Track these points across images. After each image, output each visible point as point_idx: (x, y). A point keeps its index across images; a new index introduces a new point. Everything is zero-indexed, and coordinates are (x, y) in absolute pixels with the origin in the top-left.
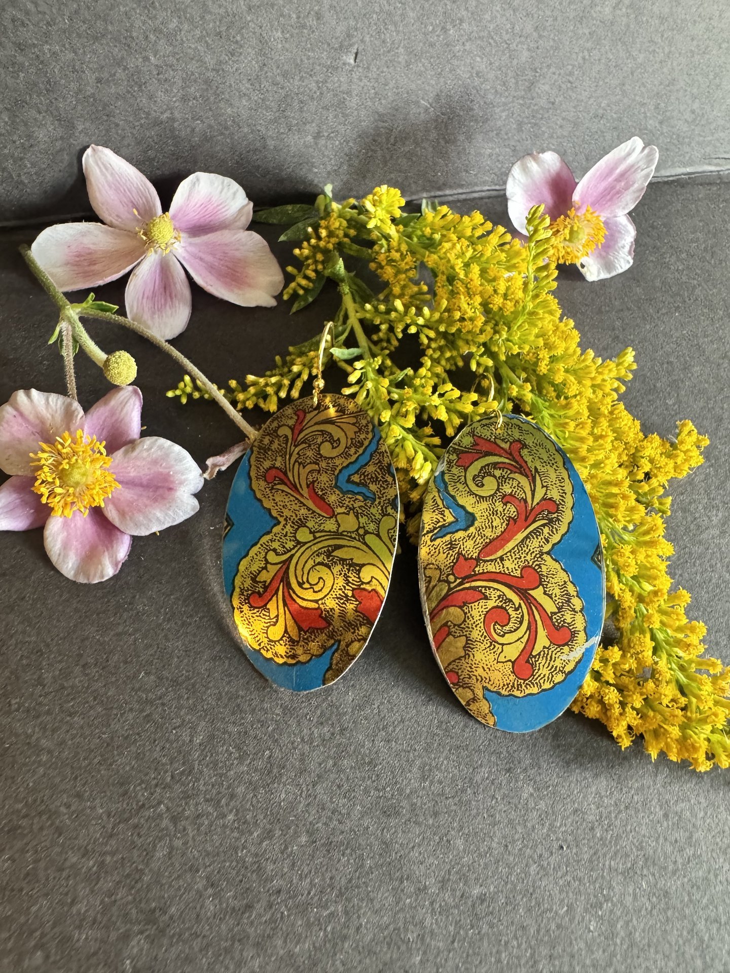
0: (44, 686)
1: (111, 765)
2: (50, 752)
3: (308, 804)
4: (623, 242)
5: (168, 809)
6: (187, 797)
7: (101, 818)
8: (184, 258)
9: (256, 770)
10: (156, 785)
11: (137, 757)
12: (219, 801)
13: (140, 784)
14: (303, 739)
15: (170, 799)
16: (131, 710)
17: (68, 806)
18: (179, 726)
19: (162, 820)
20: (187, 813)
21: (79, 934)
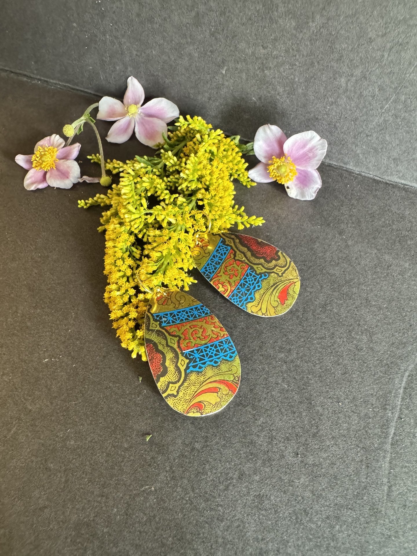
4: (314, 186)
8: (137, 122)
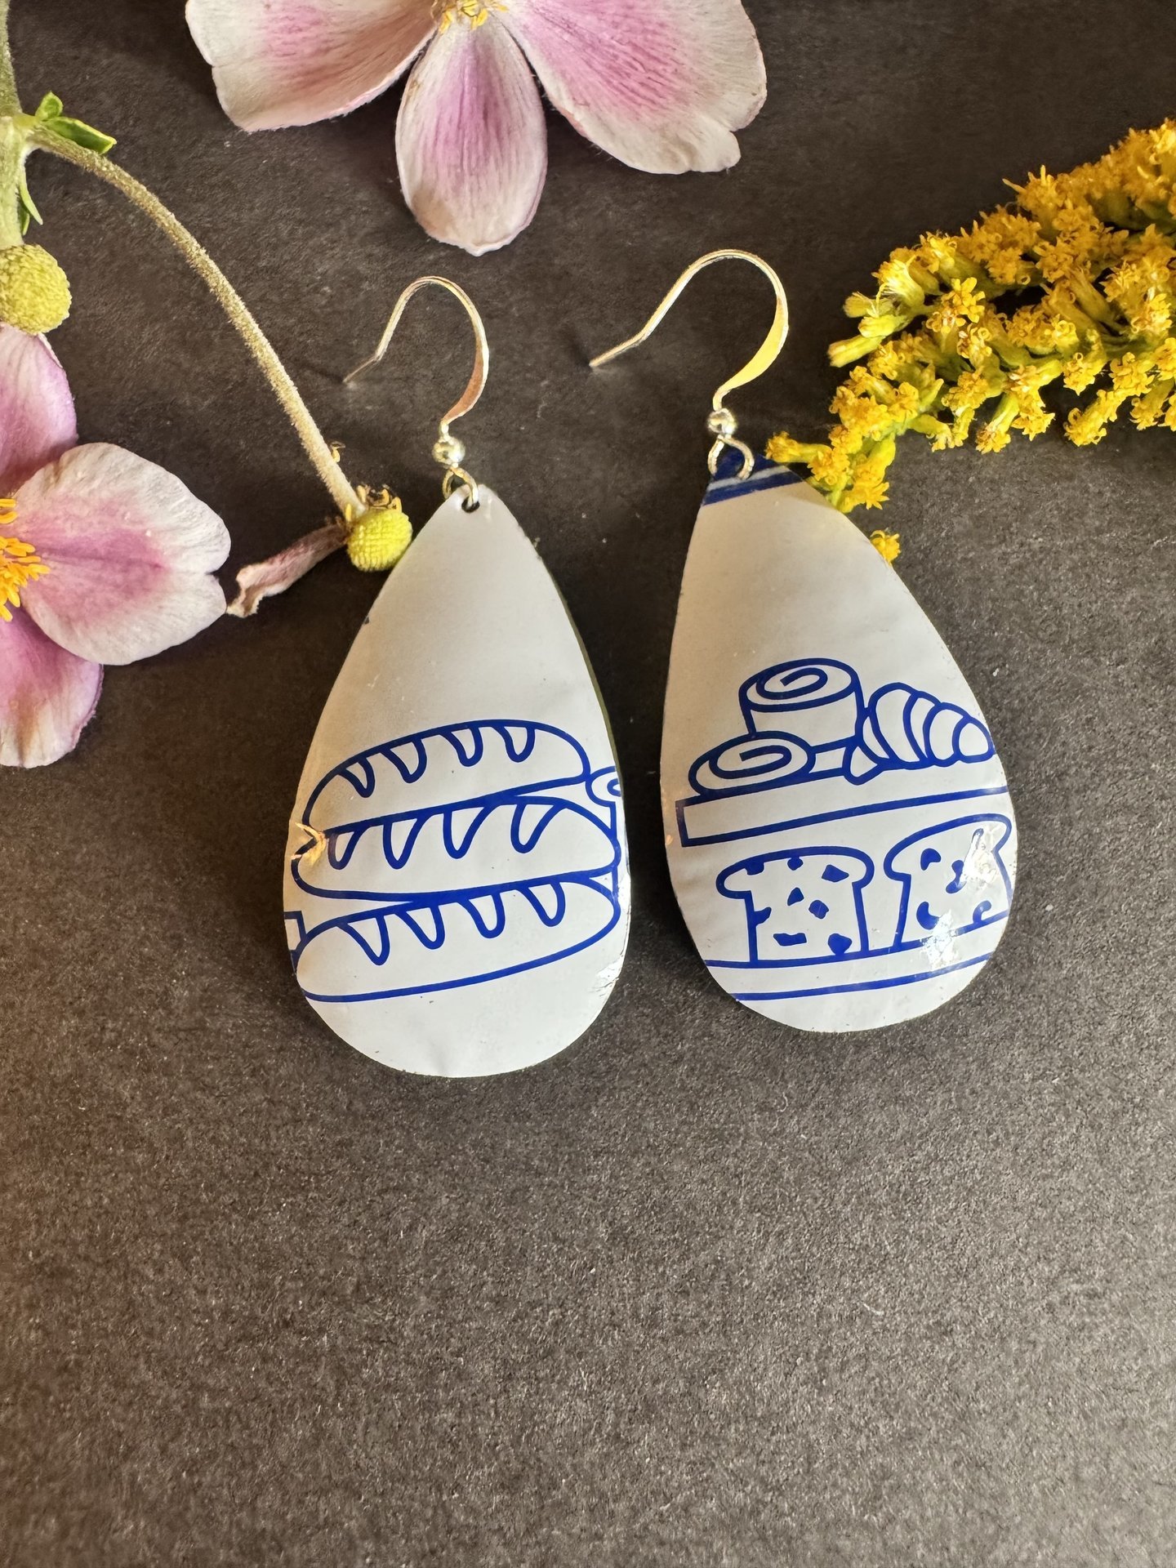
0: (171, 1013)
1: (252, 1218)
2: (153, 1150)
3: (607, 1455)
5: (333, 1348)
6: (375, 1337)
7: (208, 1313)
9: (522, 1337)
10: (324, 1294)
11: (304, 1220)
12: (433, 1373)
13: (294, 1279)
14: (635, 1315)
15: (343, 1329)
16: (313, 1119)
17: (160, 1271)
18: (396, 1189)
19: (317, 1367)
20: (366, 1373)
21: (125, 1517)
